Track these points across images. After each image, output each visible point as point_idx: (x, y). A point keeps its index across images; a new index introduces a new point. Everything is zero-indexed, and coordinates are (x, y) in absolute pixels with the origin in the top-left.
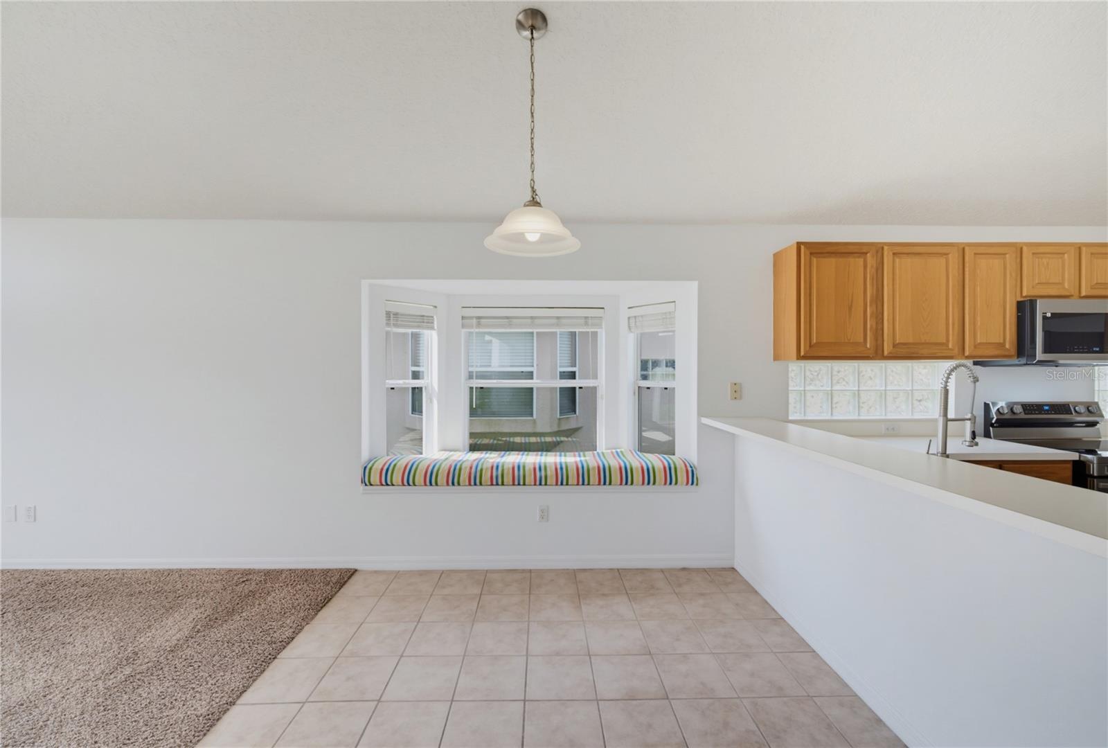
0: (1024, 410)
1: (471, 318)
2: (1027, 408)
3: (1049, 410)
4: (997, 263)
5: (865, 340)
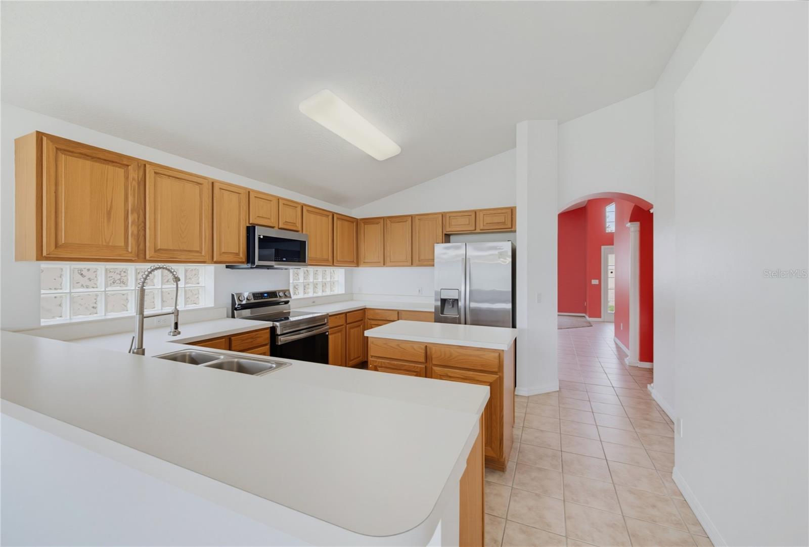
0: (254, 297)
2: (256, 296)
3: (266, 296)
4: (235, 199)
5: (126, 244)
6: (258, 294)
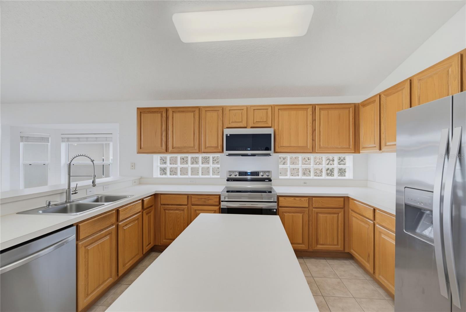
0: (239, 174)
1: (65, 138)
2: (241, 173)
3: (249, 174)
4: (215, 114)
5: (162, 146)
6: (242, 172)
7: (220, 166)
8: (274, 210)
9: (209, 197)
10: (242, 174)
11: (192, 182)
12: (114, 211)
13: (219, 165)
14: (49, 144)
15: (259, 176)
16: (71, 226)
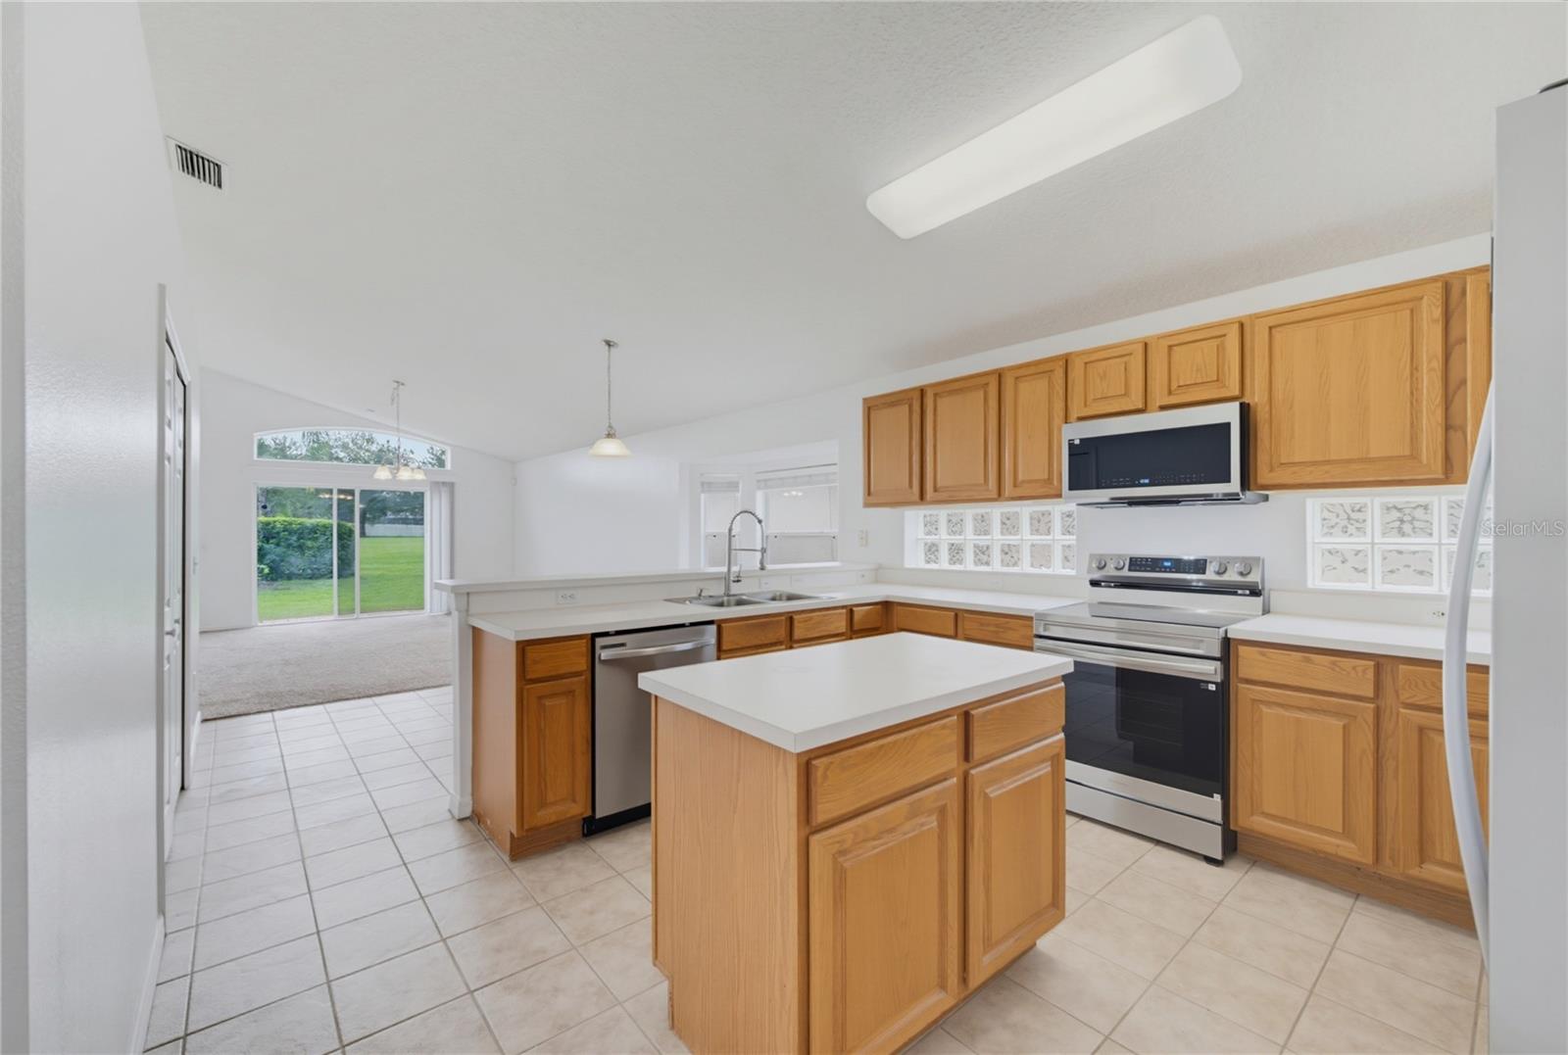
0: (1131, 565)
2: (1136, 563)
3: (1168, 567)
4: (1041, 385)
5: (911, 486)
6: (1147, 559)
7: (1077, 540)
8: (1210, 685)
9: (1008, 623)
10: (1141, 566)
11: (999, 583)
12: (783, 618)
13: (1074, 537)
14: (739, 495)
15: (1204, 573)
16: (711, 622)
